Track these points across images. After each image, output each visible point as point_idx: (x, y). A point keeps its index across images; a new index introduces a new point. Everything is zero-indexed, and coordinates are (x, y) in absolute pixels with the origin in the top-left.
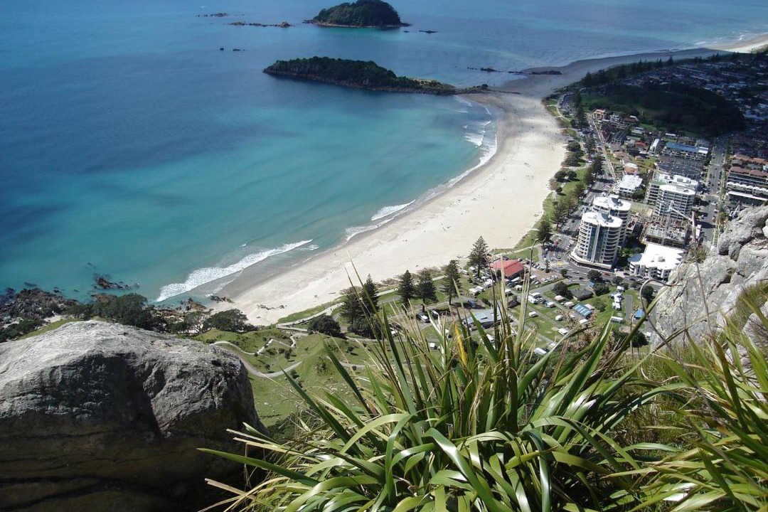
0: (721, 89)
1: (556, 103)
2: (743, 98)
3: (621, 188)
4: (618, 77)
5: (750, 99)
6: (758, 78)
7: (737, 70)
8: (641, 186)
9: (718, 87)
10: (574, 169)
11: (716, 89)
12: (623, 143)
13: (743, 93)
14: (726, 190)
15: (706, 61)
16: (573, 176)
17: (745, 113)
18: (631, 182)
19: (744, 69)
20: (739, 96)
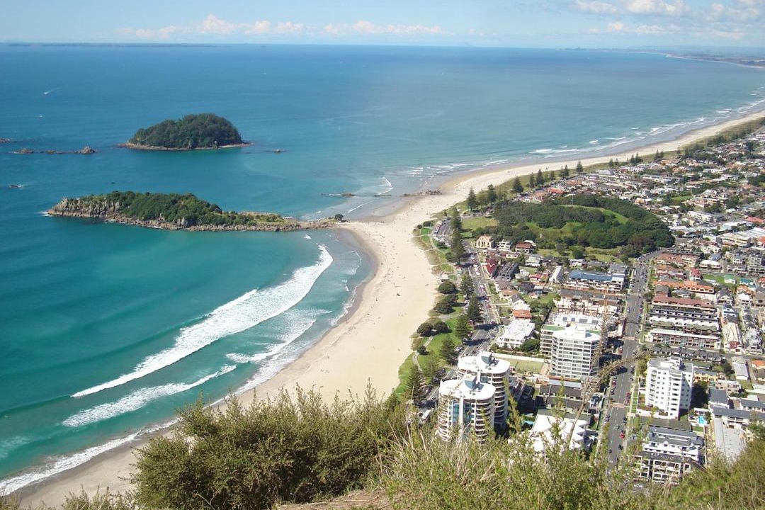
0: (642, 198)
1: (430, 231)
2: (668, 206)
3: (507, 340)
4: (512, 192)
5: (677, 207)
6: (687, 179)
7: (661, 172)
8: (533, 334)
9: (638, 194)
10: (444, 318)
11: (635, 198)
12: (513, 277)
13: (668, 199)
14: (648, 327)
15: (625, 164)
16: (443, 329)
17: (672, 224)
18: (518, 331)
19: (670, 170)
20: (664, 204)
